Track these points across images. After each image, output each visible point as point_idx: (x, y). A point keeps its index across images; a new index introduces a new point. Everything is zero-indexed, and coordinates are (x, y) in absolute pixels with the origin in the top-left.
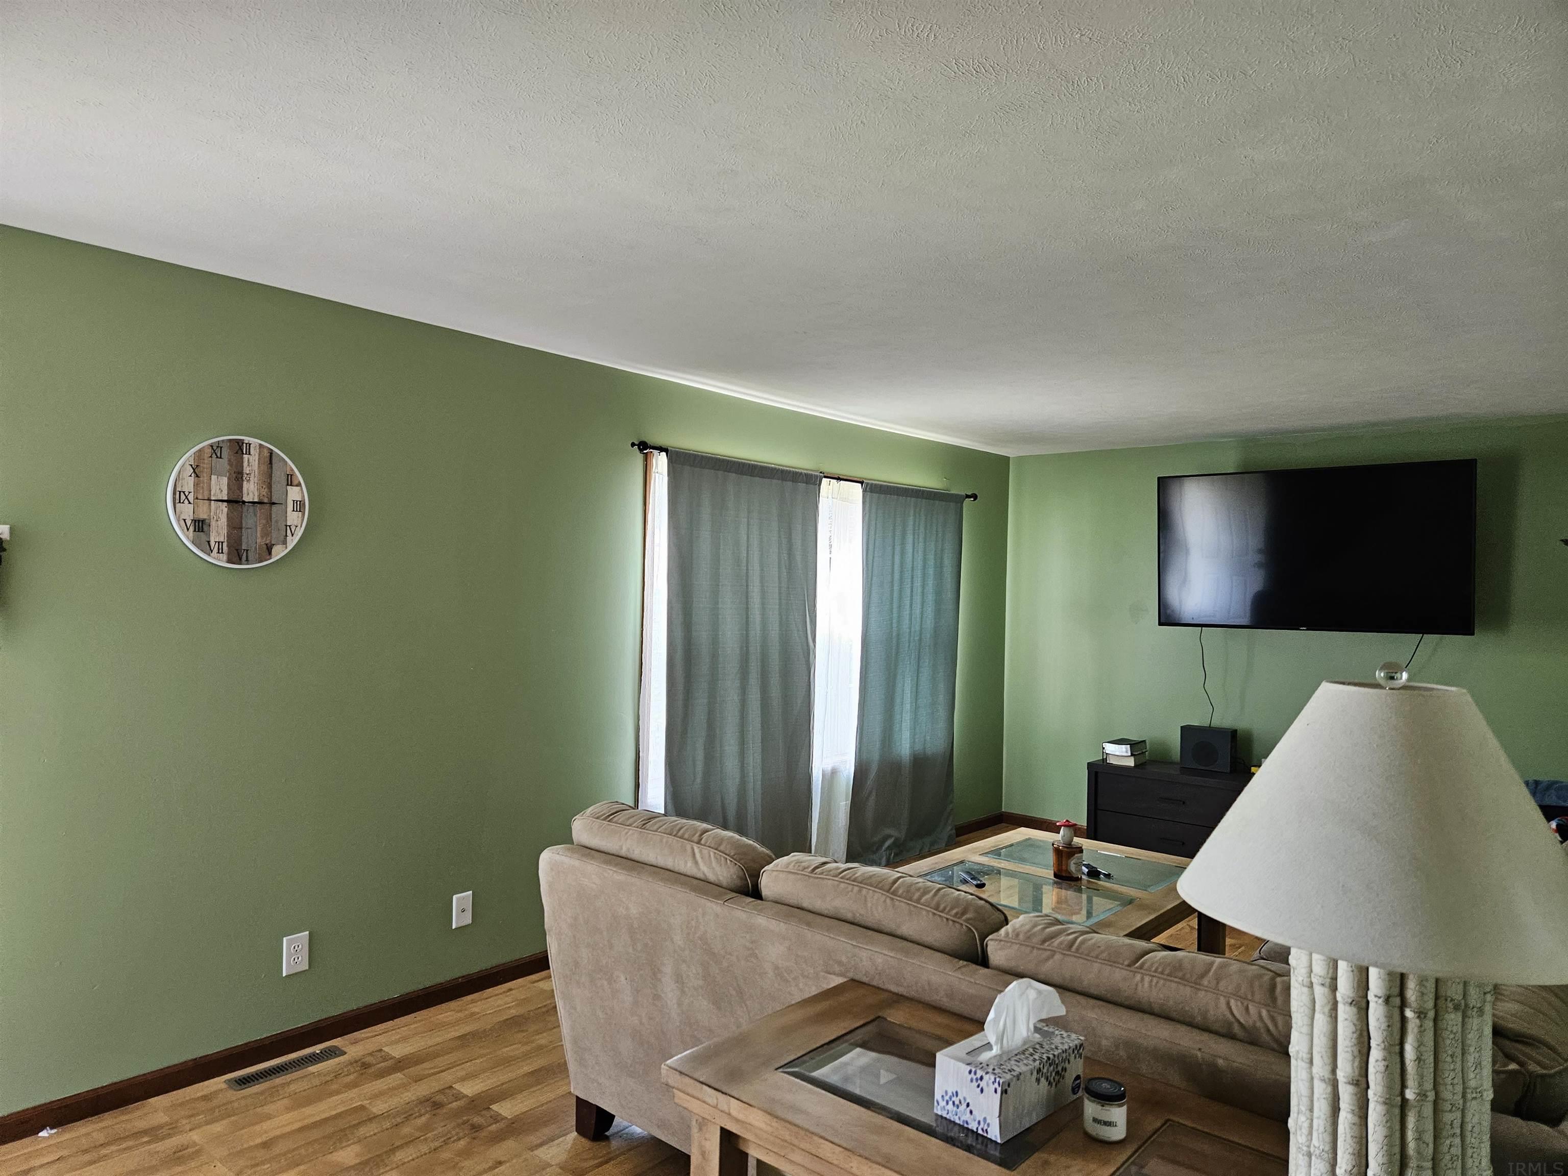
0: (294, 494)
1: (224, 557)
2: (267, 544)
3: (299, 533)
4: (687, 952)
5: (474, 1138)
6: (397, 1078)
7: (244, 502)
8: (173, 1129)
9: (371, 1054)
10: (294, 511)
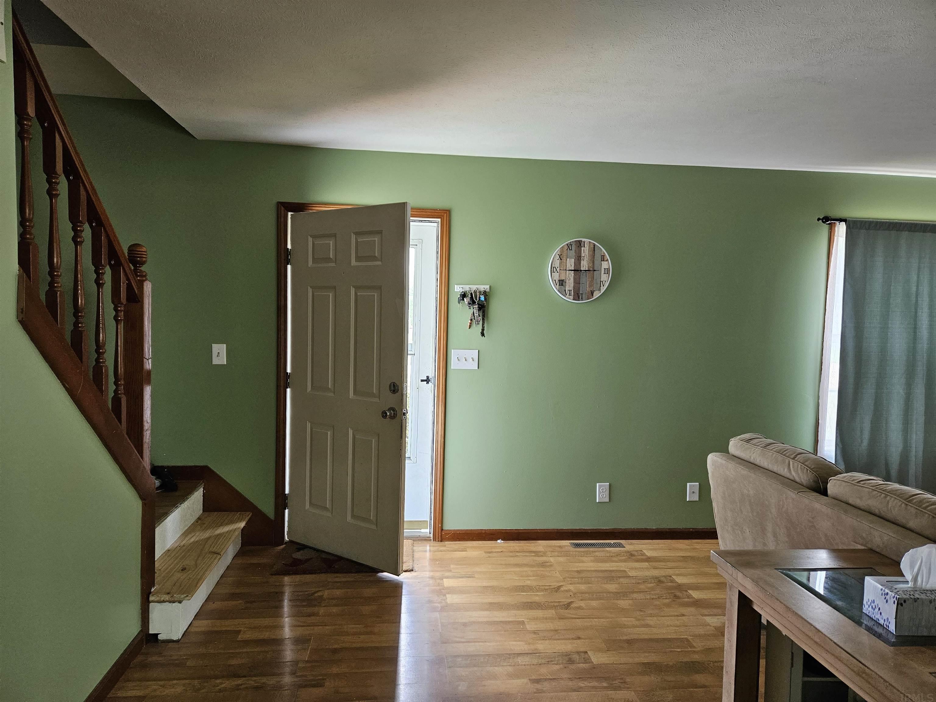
0: (605, 265)
1: (572, 297)
2: (591, 291)
3: (607, 285)
4: (778, 520)
5: (674, 601)
6: (646, 564)
7: (581, 271)
8: (544, 554)
9: (637, 551)
10: (604, 274)
